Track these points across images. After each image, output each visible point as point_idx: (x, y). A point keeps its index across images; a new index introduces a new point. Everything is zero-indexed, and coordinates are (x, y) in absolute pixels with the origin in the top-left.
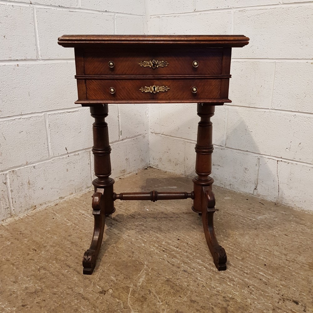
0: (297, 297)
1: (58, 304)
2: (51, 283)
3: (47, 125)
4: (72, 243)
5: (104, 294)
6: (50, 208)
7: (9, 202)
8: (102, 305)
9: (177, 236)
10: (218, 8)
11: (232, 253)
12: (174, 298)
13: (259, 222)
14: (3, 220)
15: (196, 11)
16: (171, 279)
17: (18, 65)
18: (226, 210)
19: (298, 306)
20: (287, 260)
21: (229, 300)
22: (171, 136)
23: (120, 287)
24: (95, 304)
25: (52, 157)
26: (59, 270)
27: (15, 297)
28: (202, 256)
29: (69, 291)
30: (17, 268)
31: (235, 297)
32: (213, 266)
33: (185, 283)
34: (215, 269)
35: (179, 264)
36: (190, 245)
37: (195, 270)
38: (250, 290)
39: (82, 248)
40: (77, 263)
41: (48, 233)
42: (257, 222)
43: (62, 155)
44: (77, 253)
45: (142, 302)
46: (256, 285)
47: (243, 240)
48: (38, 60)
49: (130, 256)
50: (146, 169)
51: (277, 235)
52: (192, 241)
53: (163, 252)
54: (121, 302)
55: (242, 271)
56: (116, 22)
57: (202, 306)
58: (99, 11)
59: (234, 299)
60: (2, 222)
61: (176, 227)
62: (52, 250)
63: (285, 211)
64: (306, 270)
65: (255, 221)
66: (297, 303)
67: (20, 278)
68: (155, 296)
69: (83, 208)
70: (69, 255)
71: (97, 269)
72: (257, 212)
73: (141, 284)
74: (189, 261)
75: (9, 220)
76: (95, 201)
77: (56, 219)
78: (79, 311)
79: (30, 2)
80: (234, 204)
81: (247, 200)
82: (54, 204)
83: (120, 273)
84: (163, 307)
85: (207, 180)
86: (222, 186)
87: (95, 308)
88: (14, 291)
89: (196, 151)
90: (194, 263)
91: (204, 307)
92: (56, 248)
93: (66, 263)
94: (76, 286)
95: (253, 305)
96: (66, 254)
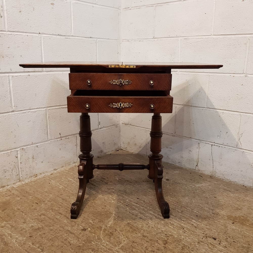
0: (216, 235)
1: (54, 236)
2: (49, 223)
3: (47, 117)
4: (63, 199)
5: (85, 231)
6: (47, 176)
7: (19, 171)
8: (83, 237)
9: (137, 196)
10: (169, 37)
11: (175, 208)
12: (132, 234)
13: (197, 188)
14: (14, 184)
15: (154, 37)
16: (131, 223)
17: (29, 75)
18: (174, 180)
19: (216, 241)
20: (213, 213)
21: (169, 236)
22: (136, 126)
23: (96, 227)
24: (78, 236)
25: (50, 140)
26: (54, 216)
27: (25, 231)
28: (154, 209)
29: (61, 229)
30: (25, 214)
31: (174, 235)
32: (160, 216)
33: (140, 225)
34: (162, 218)
35: (137, 214)
36: (146, 202)
37: (148, 218)
38: (185, 230)
39: (70, 203)
40: (66, 212)
41: (46, 193)
42: (195, 188)
43: (56, 139)
44: (66, 206)
45: (110, 236)
46: (189, 228)
47: (184, 200)
48: (43, 71)
49: (103, 208)
50: (118, 150)
51: (208, 197)
52: (147, 199)
53: (126, 206)
54: (96, 236)
55: (180, 219)
56: (97, 45)
57: (150, 239)
58: (86, 37)
59: (172, 235)
60: (14, 185)
61: (137, 191)
62: (49, 204)
63: (217, 182)
64: (225, 220)
65: (194, 188)
66: (215, 239)
67: (27, 220)
68: (119, 232)
69: (71, 177)
70: (61, 207)
71: (80, 216)
72: (196, 182)
73: (110, 225)
74: (144, 212)
75: (18, 184)
76: (80, 169)
77: (52, 183)
78: (68, 240)
79: (39, 33)
80: (180, 176)
81: (190, 173)
82: (50, 174)
83: (96, 218)
84: (124, 239)
85: (158, 156)
86: (173, 163)
87: (78, 239)
89: (151, 136)
90: (148, 213)
91: (152, 240)
92: (52, 202)
93: (59, 211)
94: (66, 226)
95: (185, 239)
96: (59, 206)
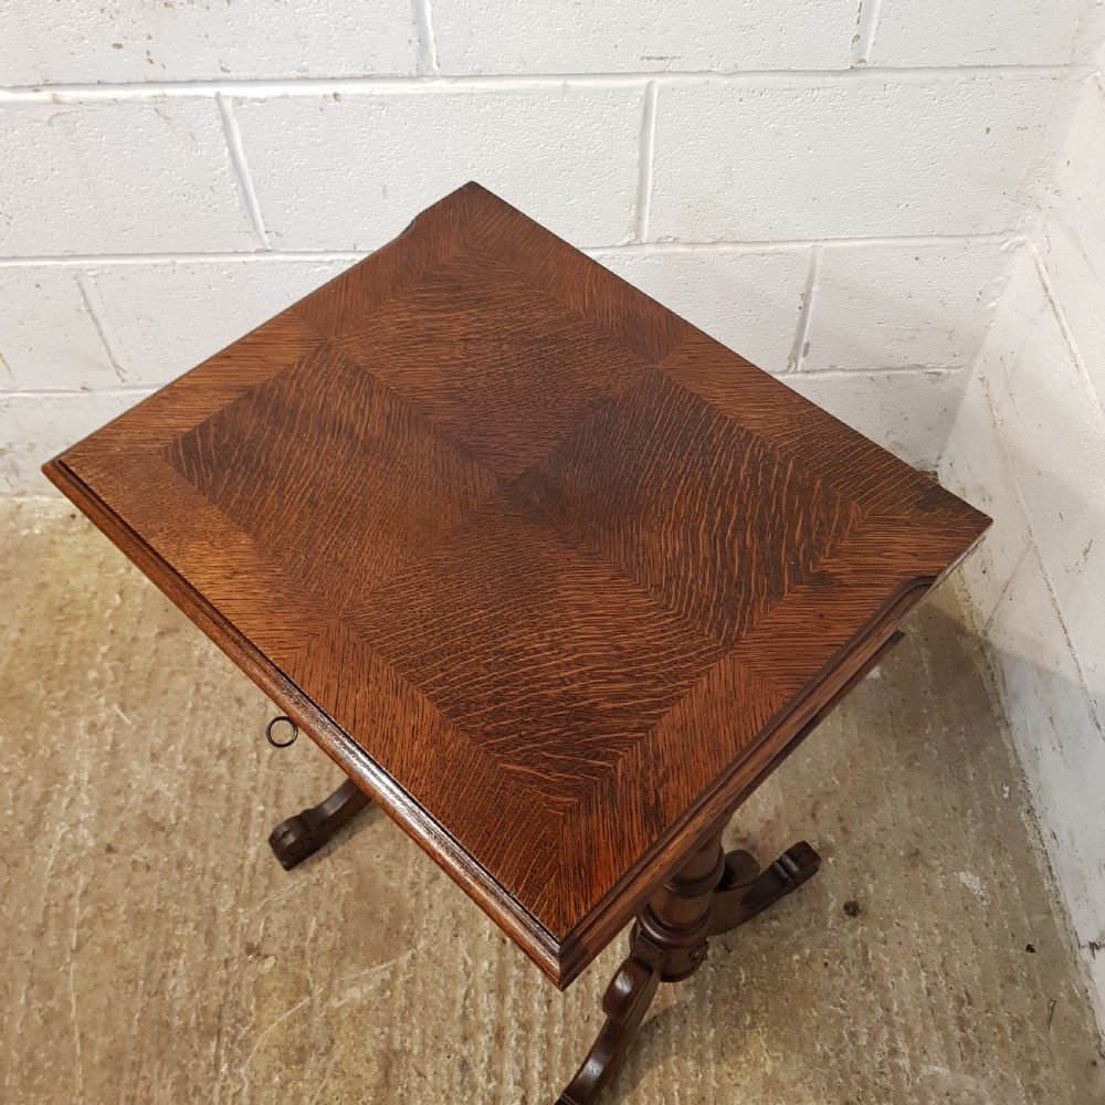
1: (159, 903)
2: (204, 822)
5: (250, 962)
8: (217, 989)
16: (409, 1057)
18: (881, 934)
23: (294, 973)
24: (209, 973)
26: (253, 789)
27: (118, 807)
29: (207, 885)
45: (285, 1061)
48: (424, 76)
49: (414, 885)
54: (253, 1019)
68: (323, 1072)
71: (313, 862)
72: (965, 1038)
73: (339, 1004)
78: (171, 964)
80: (945, 932)
81: (1029, 948)
83: (341, 924)
87: (199, 985)
88: (130, 786)
90: (517, 1060)
93: (285, 777)
94: (231, 880)
